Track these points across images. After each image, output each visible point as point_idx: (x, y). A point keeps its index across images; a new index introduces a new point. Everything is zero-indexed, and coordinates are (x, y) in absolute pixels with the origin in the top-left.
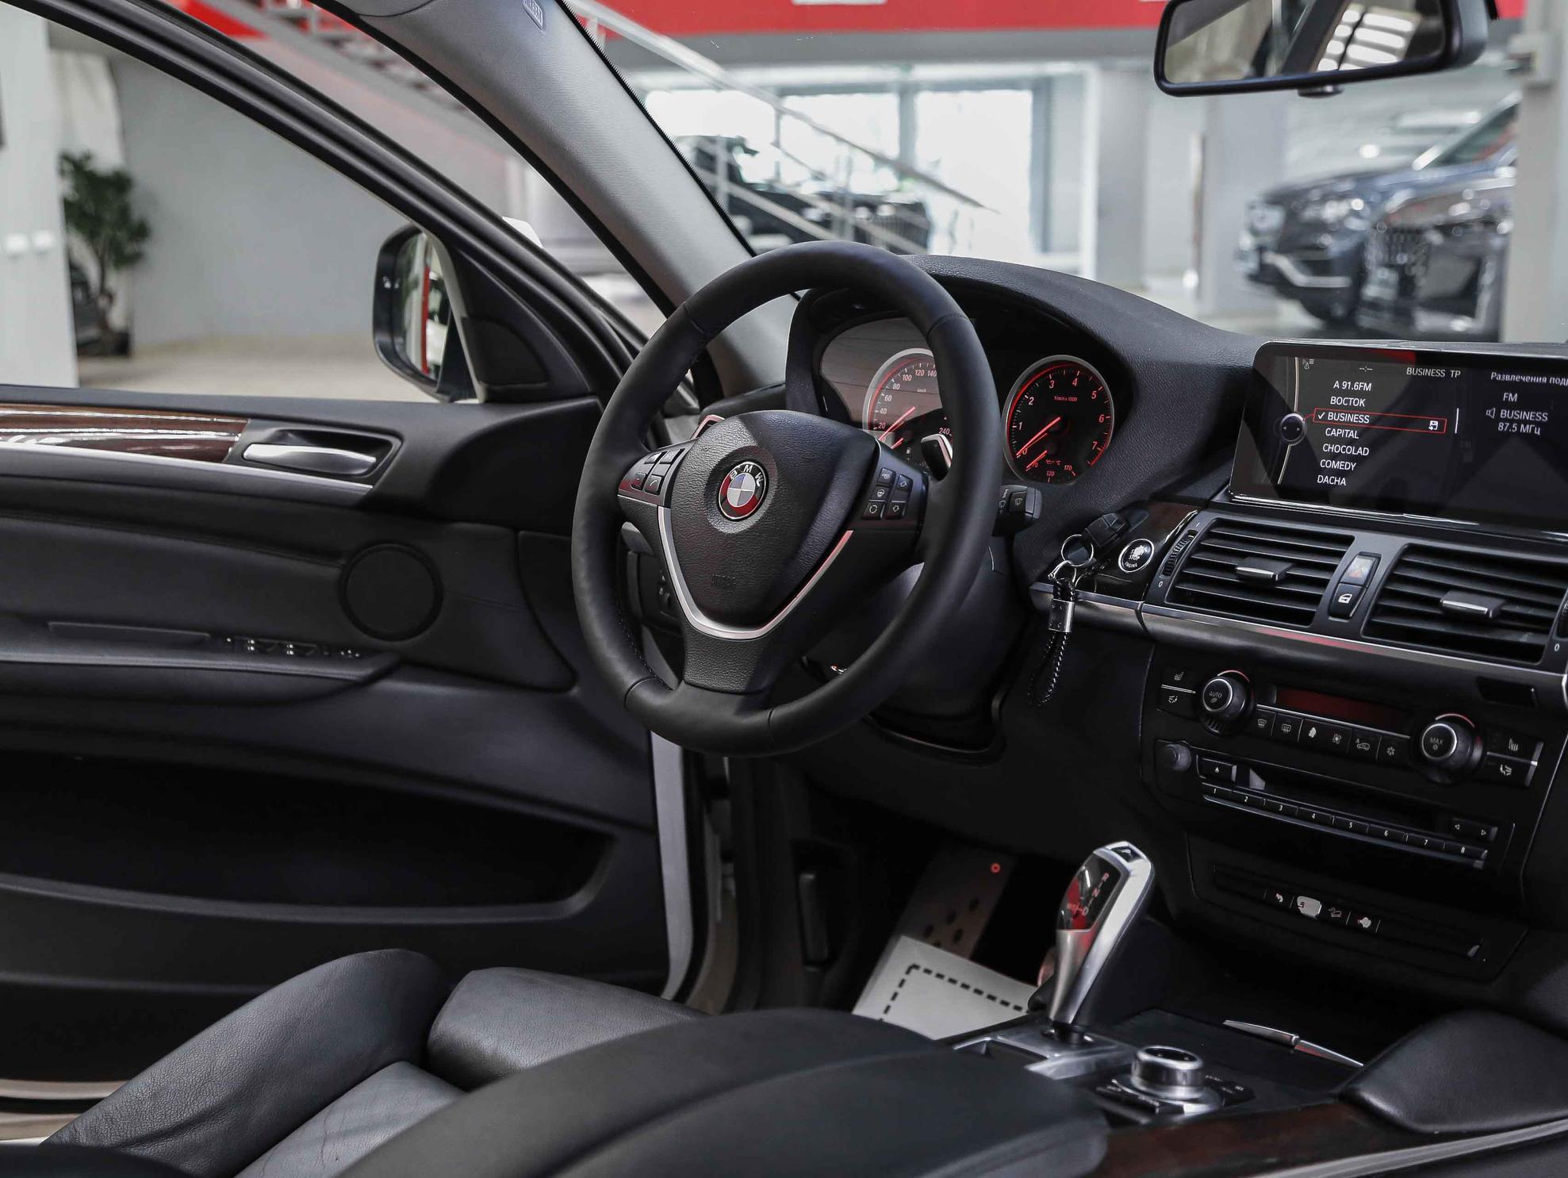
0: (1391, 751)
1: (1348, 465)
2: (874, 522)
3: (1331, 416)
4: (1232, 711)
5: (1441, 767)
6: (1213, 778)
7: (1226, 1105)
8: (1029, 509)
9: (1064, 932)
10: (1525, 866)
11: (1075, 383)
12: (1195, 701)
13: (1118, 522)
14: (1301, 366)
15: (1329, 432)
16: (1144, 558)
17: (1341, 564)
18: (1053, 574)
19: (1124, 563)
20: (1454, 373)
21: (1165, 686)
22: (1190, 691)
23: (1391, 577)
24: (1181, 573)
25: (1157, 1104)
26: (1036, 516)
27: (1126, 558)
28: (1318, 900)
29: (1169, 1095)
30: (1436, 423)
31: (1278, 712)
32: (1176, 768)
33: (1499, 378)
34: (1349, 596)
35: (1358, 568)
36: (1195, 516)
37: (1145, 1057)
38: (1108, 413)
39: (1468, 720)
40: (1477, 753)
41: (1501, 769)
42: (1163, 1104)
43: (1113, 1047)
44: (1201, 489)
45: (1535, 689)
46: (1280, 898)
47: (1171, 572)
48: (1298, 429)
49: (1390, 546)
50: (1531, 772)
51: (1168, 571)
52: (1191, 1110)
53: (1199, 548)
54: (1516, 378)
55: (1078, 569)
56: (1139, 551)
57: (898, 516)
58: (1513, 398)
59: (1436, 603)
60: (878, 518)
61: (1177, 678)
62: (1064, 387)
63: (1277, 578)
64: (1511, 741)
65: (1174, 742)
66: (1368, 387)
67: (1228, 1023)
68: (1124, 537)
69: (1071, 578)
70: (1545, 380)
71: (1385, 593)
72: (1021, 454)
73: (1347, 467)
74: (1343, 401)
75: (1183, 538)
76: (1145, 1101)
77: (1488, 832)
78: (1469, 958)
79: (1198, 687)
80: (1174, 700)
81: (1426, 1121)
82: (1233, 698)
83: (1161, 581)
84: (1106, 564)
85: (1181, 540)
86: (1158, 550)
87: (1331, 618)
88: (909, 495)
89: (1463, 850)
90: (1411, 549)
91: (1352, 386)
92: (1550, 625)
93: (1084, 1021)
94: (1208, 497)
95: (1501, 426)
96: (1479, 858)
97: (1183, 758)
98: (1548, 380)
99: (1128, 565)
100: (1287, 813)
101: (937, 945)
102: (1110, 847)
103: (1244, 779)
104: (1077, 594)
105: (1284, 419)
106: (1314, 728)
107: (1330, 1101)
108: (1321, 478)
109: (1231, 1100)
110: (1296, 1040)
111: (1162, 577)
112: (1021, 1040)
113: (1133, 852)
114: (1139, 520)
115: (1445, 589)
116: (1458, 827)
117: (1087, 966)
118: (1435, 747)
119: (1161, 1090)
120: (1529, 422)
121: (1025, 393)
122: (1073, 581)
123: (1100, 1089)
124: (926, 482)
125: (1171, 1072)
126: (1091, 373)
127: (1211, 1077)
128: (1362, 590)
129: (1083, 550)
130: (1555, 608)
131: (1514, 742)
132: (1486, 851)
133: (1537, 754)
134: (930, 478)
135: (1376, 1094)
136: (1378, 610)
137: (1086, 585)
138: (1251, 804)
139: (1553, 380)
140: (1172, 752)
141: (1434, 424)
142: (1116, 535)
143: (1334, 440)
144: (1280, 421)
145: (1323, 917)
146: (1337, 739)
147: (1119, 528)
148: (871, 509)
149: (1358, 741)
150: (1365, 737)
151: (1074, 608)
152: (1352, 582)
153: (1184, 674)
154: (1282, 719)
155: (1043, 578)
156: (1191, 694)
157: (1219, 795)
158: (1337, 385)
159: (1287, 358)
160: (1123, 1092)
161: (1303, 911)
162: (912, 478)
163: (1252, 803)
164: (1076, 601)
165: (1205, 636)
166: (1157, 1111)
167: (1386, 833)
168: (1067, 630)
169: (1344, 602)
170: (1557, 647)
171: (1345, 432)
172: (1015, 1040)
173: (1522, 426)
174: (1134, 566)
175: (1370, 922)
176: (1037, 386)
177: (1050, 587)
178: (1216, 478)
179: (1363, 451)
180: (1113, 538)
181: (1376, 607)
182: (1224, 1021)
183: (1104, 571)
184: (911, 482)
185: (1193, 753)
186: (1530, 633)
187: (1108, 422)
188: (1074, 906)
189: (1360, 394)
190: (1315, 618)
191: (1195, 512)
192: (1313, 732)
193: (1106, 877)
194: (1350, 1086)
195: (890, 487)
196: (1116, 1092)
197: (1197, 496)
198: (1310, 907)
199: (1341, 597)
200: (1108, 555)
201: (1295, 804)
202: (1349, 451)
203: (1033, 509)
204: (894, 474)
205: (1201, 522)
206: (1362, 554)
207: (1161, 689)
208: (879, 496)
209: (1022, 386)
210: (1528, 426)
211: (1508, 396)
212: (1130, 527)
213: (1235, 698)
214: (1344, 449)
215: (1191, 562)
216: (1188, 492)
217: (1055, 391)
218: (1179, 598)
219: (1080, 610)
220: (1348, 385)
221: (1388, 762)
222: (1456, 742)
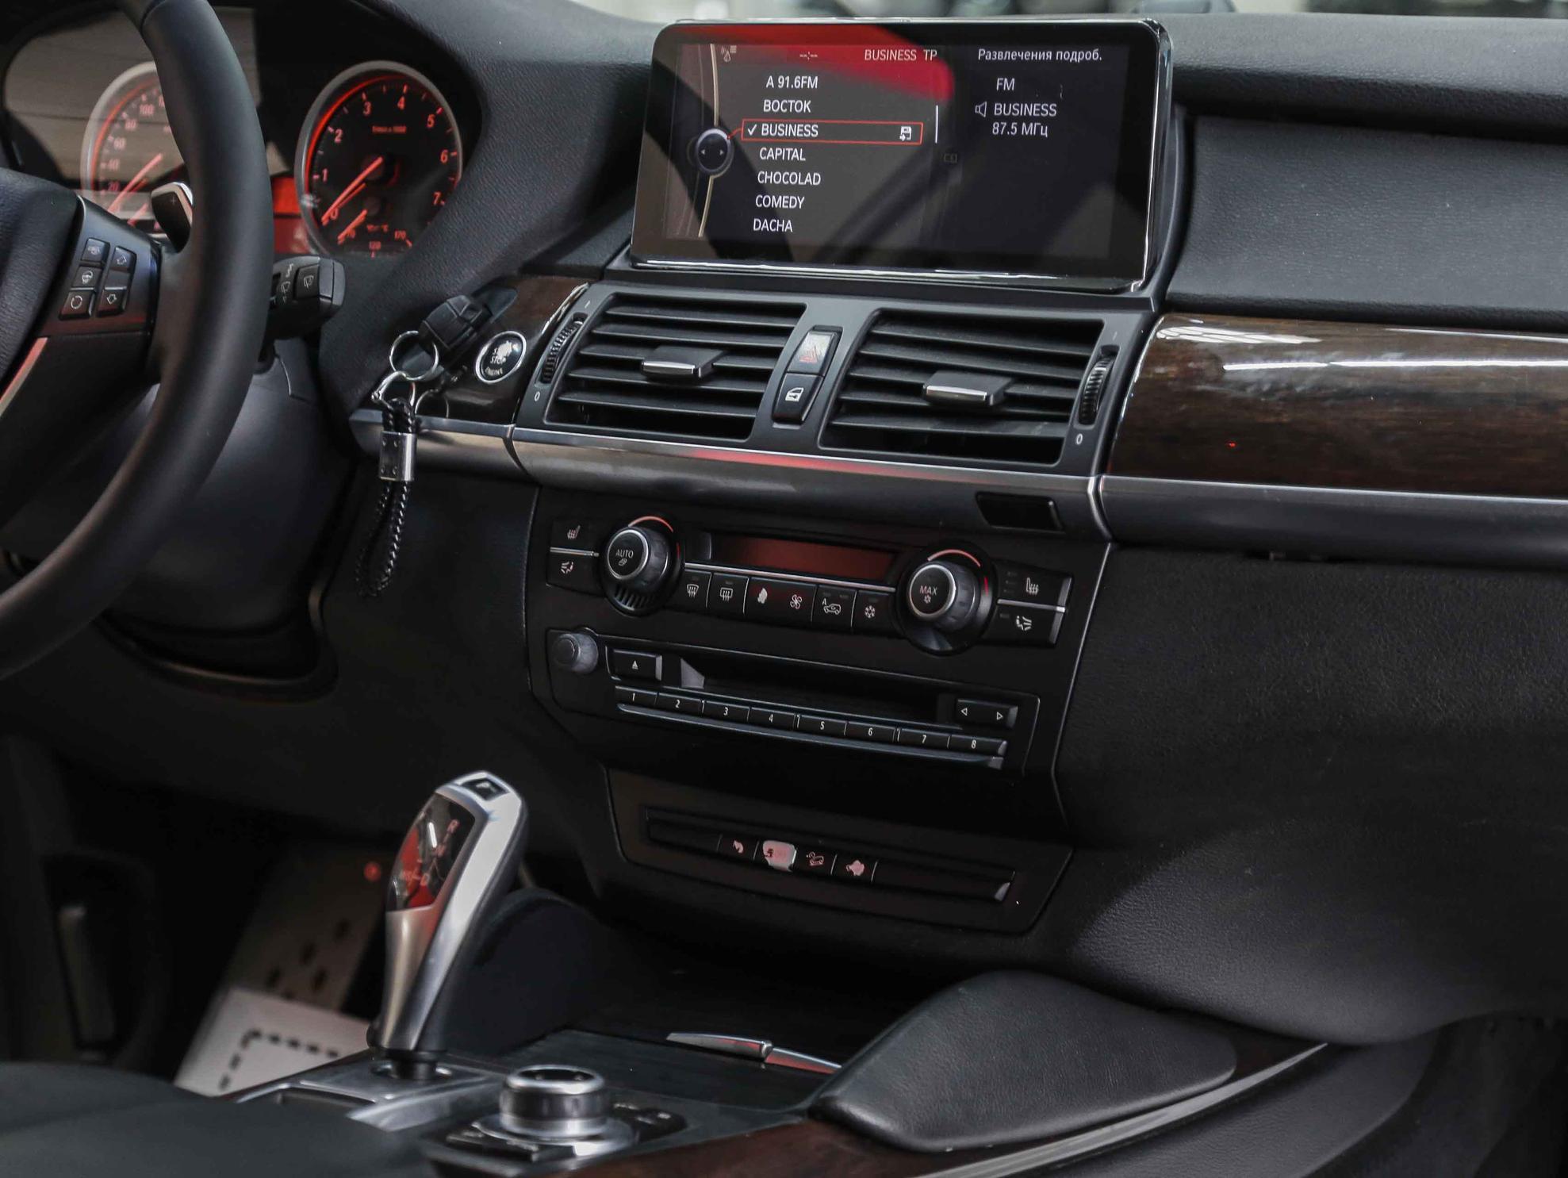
0: (870, 612)
1: (793, 201)
2: (79, 322)
3: (766, 129)
4: (650, 575)
5: (939, 628)
6: (631, 679)
7: (642, 1139)
8: (325, 292)
9: (396, 914)
10: (1058, 757)
11: (401, 105)
12: (598, 564)
13: (471, 309)
14: (719, 57)
15: (765, 153)
16: (512, 359)
17: (788, 346)
18: (379, 393)
19: (484, 369)
20: (929, 54)
21: (555, 550)
22: (591, 554)
23: (858, 359)
24: (566, 378)
25: (534, 1148)
26: (338, 300)
27: (486, 361)
28: (791, 843)
29: (556, 1134)
30: (909, 130)
31: (713, 571)
32: (576, 668)
33: (988, 57)
34: (799, 391)
35: (812, 348)
36: (585, 291)
37: (518, 1082)
38: (451, 147)
39: (969, 555)
40: (986, 604)
41: (1018, 622)
42: (543, 1147)
43: (481, 1079)
44: (593, 254)
45: (1054, 502)
46: (739, 846)
47: (551, 377)
48: (722, 152)
49: (854, 313)
50: (1058, 621)
51: (546, 378)
52: (586, 1150)
53: (591, 338)
54: (1012, 55)
55: (418, 383)
56: (504, 351)
57: (115, 311)
58: (1008, 84)
59: (917, 390)
60: (85, 315)
61: (572, 535)
62: (385, 112)
63: (700, 375)
64: (1028, 579)
65: (574, 630)
66: (813, 83)
67: (673, 1037)
68: (483, 331)
69: (408, 398)
70: (1049, 56)
71: (849, 383)
72: (329, 218)
73: (793, 204)
74: (780, 106)
75: (567, 326)
76: (516, 1147)
77: (1005, 713)
78: (995, 901)
79: (600, 549)
80: (569, 567)
81: (933, 1135)
82: (653, 558)
83: (538, 392)
84: (460, 373)
85: (564, 329)
86: (531, 348)
87: (776, 426)
88: (131, 279)
89: (974, 743)
90: (886, 317)
91: (792, 82)
92: (1069, 410)
93: (433, 1044)
94: (602, 263)
95: (996, 127)
96: (996, 755)
97: (585, 652)
98: (1054, 56)
99: (490, 372)
100: (736, 717)
101: (289, 996)
102: (461, 781)
103: (673, 676)
104: (418, 422)
105: (701, 140)
106: (764, 590)
107: (796, 1121)
108: (757, 223)
109: (649, 1133)
110: (768, 1049)
111: (538, 385)
112: (338, 1083)
113: (493, 784)
114: (505, 303)
115: (930, 369)
116: (965, 711)
117: (432, 961)
118: (928, 600)
119: (543, 1129)
120: (1032, 119)
121: (327, 125)
122: (412, 402)
123: (452, 1138)
124: (158, 258)
125: (556, 1098)
126: (424, 89)
127: (623, 1106)
128: (817, 381)
129: (424, 354)
130: (1074, 384)
131: (1033, 582)
132: (1005, 743)
133: (1064, 597)
134: (164, 249)
135: (860, 1103)
136: (841, 407)
137: (432, 407)
138: (685, 710)
139: (1062, 55)
140: (569, 644)
141: (906, 131)
142: (470, 329)
143: (772, 166)
144: (697, 140)
145: (799, 870)
146: (796, 602)
147: (473, 317)
148: (73, 301)
149: (825, 602)
150: (835, 596)
151: (415, 443)
152: (806, 370)
153: (581, 528)
154: (719, 582)
155: (367, 403)
156: (593, 557)
157: (641, 702)
158: (770, 82)
159: (699, 46)
160: (487, 1137)
161: (772, 861)
162: (136, 252)
163: (687, 710)
164: (418, 434)
165: (605, 470)
166: (534, 1157)
167: (870, 732)
168: (408, 476)
169: (792, 399)
170: (1079, 439)
171: (786, 152)
172: (329, 1083)
173: (1024, 125)
174: (498, 372)
175: (863, 866)
176: (346, 113)
177: (377, 416)
178: (612, 236)
179: (813, 179)
180: (467, 333)
181: (839, 403)
182: (667, 1035)
183: (455, 386)
184: (134, 257)
185: (600, 643)
186: (1046, 423)
187: (453, 161)
188: (410, 873)
189: (804, 94)
190: (755, 426)
191: (585, 286)
192: (763, 596)
193: (453, 826)
194: (822, 1096)
195: (102, 268)
196: (477, 1138)
197: (585, 263)
198: (781, 855)
199: (789, 394)
200: (459, 358)
201: (748, 703)
202: (793, 180)
203: (333, 291)
204: (107, 246)
205: (592, 299)
206: (816, 329)
207: (549, 554)
208: (85, 281)
209: (322, 114)
210: (1031, 125)
211: (1003, 82)
212: (491, 315)
213: (653, 557)
214: (787, 178)
215: (580, 361)
216: (572, 259)
217: (375, 118)
218: (565, 414)
219: (425, 445)
220: (786, 82)
221: (865, 629)
222: (955, 588)
